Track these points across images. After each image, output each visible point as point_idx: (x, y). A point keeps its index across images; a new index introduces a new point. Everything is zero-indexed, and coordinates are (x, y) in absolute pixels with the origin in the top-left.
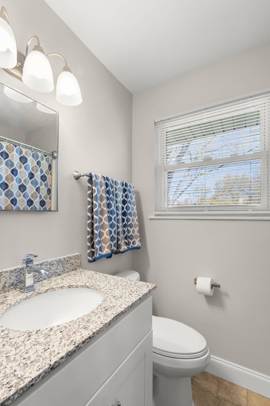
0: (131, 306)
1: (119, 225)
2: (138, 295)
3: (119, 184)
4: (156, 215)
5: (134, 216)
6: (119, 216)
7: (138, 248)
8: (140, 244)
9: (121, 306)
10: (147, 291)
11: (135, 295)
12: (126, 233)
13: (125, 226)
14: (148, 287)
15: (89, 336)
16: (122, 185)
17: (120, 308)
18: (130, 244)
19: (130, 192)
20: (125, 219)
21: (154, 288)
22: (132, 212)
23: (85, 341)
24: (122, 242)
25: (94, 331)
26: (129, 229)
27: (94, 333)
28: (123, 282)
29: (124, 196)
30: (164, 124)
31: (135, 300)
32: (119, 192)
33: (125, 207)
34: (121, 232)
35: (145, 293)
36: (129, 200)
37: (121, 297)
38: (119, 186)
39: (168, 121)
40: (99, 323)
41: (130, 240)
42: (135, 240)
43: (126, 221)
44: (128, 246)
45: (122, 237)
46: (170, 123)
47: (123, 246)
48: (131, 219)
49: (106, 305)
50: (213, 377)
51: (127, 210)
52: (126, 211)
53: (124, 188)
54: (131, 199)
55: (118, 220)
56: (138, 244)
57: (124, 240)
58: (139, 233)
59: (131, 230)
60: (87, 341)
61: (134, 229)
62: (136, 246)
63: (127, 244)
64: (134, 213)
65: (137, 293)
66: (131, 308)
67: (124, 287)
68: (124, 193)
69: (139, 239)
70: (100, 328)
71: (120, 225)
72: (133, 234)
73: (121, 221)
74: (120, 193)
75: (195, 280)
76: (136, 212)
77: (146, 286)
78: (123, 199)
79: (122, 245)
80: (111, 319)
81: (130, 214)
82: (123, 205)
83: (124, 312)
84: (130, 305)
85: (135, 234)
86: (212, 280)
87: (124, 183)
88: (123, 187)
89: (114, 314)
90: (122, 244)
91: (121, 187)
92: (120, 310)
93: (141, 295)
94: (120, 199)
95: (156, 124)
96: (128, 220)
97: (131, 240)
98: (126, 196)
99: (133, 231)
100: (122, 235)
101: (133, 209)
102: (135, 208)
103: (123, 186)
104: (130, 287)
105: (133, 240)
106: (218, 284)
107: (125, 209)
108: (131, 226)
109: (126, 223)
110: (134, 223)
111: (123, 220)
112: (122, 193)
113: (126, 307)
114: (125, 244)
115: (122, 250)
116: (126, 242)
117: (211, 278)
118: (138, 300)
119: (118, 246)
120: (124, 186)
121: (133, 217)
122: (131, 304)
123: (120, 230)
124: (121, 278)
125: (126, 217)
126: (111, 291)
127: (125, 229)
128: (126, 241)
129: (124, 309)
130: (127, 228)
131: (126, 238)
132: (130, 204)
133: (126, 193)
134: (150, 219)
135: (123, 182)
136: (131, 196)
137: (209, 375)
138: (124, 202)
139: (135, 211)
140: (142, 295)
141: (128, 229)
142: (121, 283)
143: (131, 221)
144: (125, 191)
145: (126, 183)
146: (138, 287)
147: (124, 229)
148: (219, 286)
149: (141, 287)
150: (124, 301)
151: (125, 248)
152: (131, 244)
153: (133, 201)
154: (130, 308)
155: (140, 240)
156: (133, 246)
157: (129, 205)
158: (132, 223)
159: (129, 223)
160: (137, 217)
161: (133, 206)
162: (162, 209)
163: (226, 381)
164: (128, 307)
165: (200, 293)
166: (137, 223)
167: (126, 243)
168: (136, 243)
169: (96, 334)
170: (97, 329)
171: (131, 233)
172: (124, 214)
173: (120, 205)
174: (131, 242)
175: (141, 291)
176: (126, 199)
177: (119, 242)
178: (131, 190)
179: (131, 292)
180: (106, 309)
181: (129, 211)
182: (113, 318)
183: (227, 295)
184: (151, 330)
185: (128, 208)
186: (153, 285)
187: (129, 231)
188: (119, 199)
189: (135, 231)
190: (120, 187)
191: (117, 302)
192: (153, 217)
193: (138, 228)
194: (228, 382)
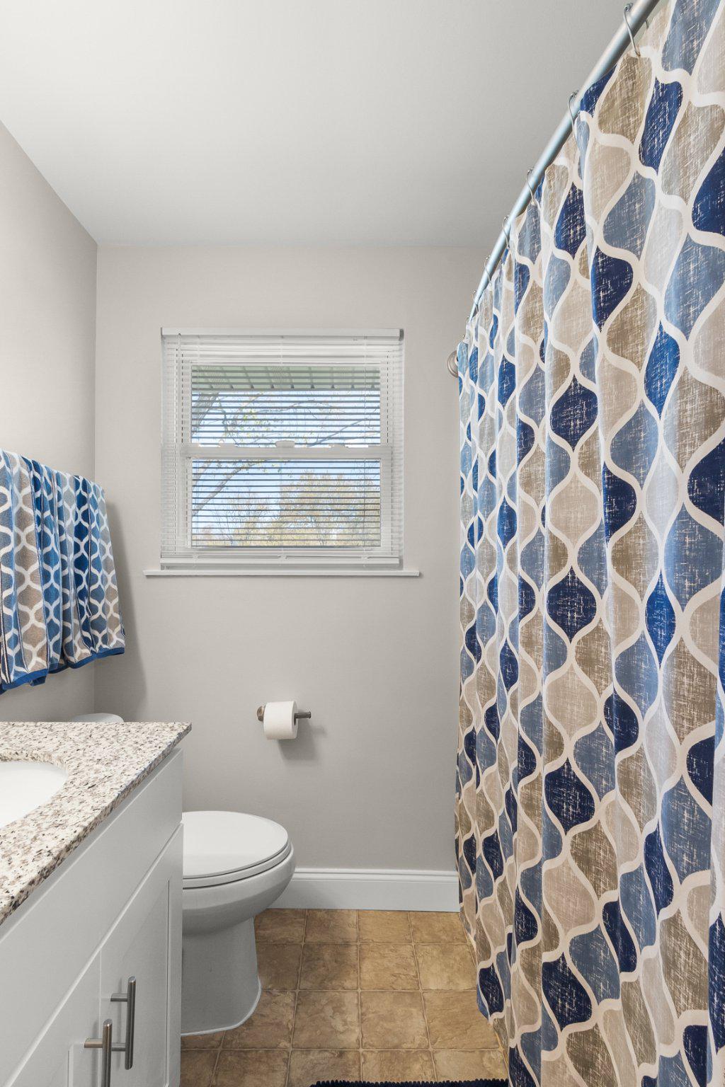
0: (148, 770)
1: (67, 592)
2: (157, 748)
3: (68, 483)
4: (163, 567)
5: (106, 570)
6: (67, 569)
7: (118, 651)
8: (122, 641)
9: (127, 773)
10: (175, 738)
11: (150, 750)
12: (86, 614)
13: (82, 595)
14: (172, 729)
15: (77, 834)
16: (74, 484)
17: (125, 777)
18: (97, 642)
19: (96, 507)
20: (84, 575)
21: (187, 729)
22: (102, 559)
23: (70, 845)
24: (76, 639)
25: (86, 824)
26: (93, 601)
27: (85, 829)
28: (106, 730)
29: (80, 516)
30: (185, 344)
31: (155, 757)
32: (66, 505)
33: (82, 544)
34: (75, 611)
35: (172, 740)
36: (93, 526)
37: (116, 758)
38: (68, 488)
39: (198, 340)
40: (88, 810)
41: (96, 633)
42: (110, 631)
43: (84, 583)
44: (92, 648)
45: (75, 624)
46: (201, 346)
47: (79, 649)
48: (99, 576)
49: (86, 777)
50: (296, 912)
51: (88, 554)
52: (86, 555)
53: (80, 493)
54: (98, 522)
55: (65, 578)
56: (116, 640)
57: (82, 633)
58: (120, 612)
59: (100, 606)
60: (74, 845)
61: (108, 603)
62: (112, 645)
63: (89, 643)
64: (107, 560)
65: (154, 744)
66: (148, 773)
67: (112, 739)
68: (79, 509)
69: (118, 628)
70: (96, 818)
71: (71, 592)
72: (103, 616)
73: (72, 580)
74: (71, 508)
75: (260, 711)
76: (111, 557)
77: (168, 729)
78: (77, 523)
79: (76, 647)
80: (114, 798)
81: (97, 564)
82: (77, 540)
83: (137, 782)
84: (146, 767)
85: (109, 615)
86: (295, 704)
87: (81, 481)
88: (78, 492)
89: (116, 789)
90: (75, 642)
91: (72, 491)
92: (126, 781)
93: (164, 747)
94: (70, 522)
95: (165, 338)
96: (91, 579)
97: (100, 632)
98: (86, 516)
99: (105, 609)
100: (75, 621)
101: (104, 550)
102: (108, 546)
103: (77, 488)
104: (130, 736)
105: (104, 632)
106: (306, 711)
107: (83, 551)
108: (98, 594)
109: (85, 587)
110: (107, 587)
111: (78, 580)
112: (75, 505)
113: (139, 772)
114: (83, 643)
115: (75, 658)
116: (88, 638)
117: (293, 702)
118: (159, 756)
119: (65, 650)
120: (81, 488)
121: (103, 571)
122: (147, 765)
123: (71, 604)
124: (94, 724)
125: (87, 571)
126: (81, 752)
127: (84, 604)
128: (86, 634)
129: (136, 776)
130: (87, 601)
131: (86, 627)
132: (96, 537)
133: (84, 508)
134: (148, 577)
135: (78, 477)
136: (98, 515)
137: (287, 912)
138: (80, 532)
139: (109, 554)
140: (167, 746)
141: (89, 603)
142: (102, 733)
143: (99, 582)
144: (81, 501)
145: (84, 482)
146: (151, 734)
147: (81, 602)
148: (309, 716)
149: (156, 733)
150: (127, 763)
151: (85, 654)
152: (100, 643)
153: (102, 528)
154: (146, 774)
155: (123, 632)
156: (105, 646)
157: (93, 538)
158: (102, 587)
159: (94, 587)
160: (113, 572)
161: (103, 543)
162: (178, 551)
163: (320, 910)
164: (143, 772)
165: (270, 737)
166: (115, 587)
167: (85, 639)
168: (111, 640)
169: (88, 831)
170: (91, 819)
171: (100, 612)
172: (81, 563)
173: (71, 539)
174: (100, 636)
175: (160, 739)
176: (85, 524)
177: (69, 639)
178: (98, 501)
179: (138, 745)
180: (89, 785)
181: (94, 556)
182: (117, 795)
183: (322, 731)
184: (180, 827)
185: (90, 547)
186: (183, 725)
187: (93, 609)
188: (68, 523)
189: (108, 608)
190: (68, 491)
191: (112, 768)
192: (157, 571)
193: (116, 600)
194: (325, 910)
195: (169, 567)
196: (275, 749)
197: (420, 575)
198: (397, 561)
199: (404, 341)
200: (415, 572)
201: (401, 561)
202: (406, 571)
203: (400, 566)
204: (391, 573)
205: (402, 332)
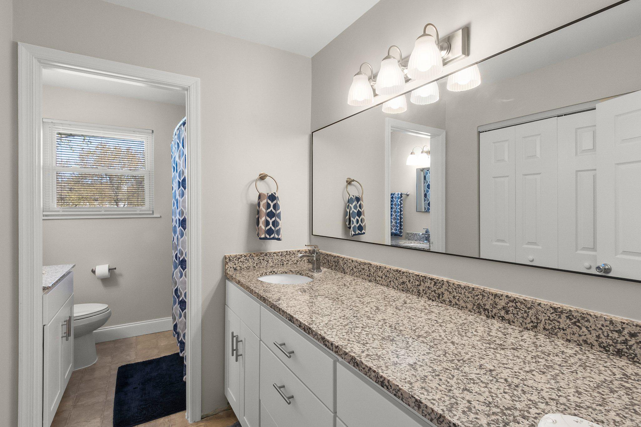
4: (44, 216)
39: (61, 125)
50: (110, 341)
86: (109, 265)
95: (44, 123)
106: (114, 267)
137: (106, 342)
148: (115, 269)
163: (120, 339)
165: (98, 278)
194: (122, 339)
195: (46, 216)
196: (100, 283)
197: (161, 217)
198: (151, 212)
199: (153, 134)
200: (159, 216)
201: (153, 212)
202: (155, 215)
203: (153, 213)
204: (150, 216)
205: (153, 131)
